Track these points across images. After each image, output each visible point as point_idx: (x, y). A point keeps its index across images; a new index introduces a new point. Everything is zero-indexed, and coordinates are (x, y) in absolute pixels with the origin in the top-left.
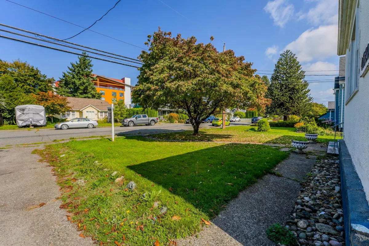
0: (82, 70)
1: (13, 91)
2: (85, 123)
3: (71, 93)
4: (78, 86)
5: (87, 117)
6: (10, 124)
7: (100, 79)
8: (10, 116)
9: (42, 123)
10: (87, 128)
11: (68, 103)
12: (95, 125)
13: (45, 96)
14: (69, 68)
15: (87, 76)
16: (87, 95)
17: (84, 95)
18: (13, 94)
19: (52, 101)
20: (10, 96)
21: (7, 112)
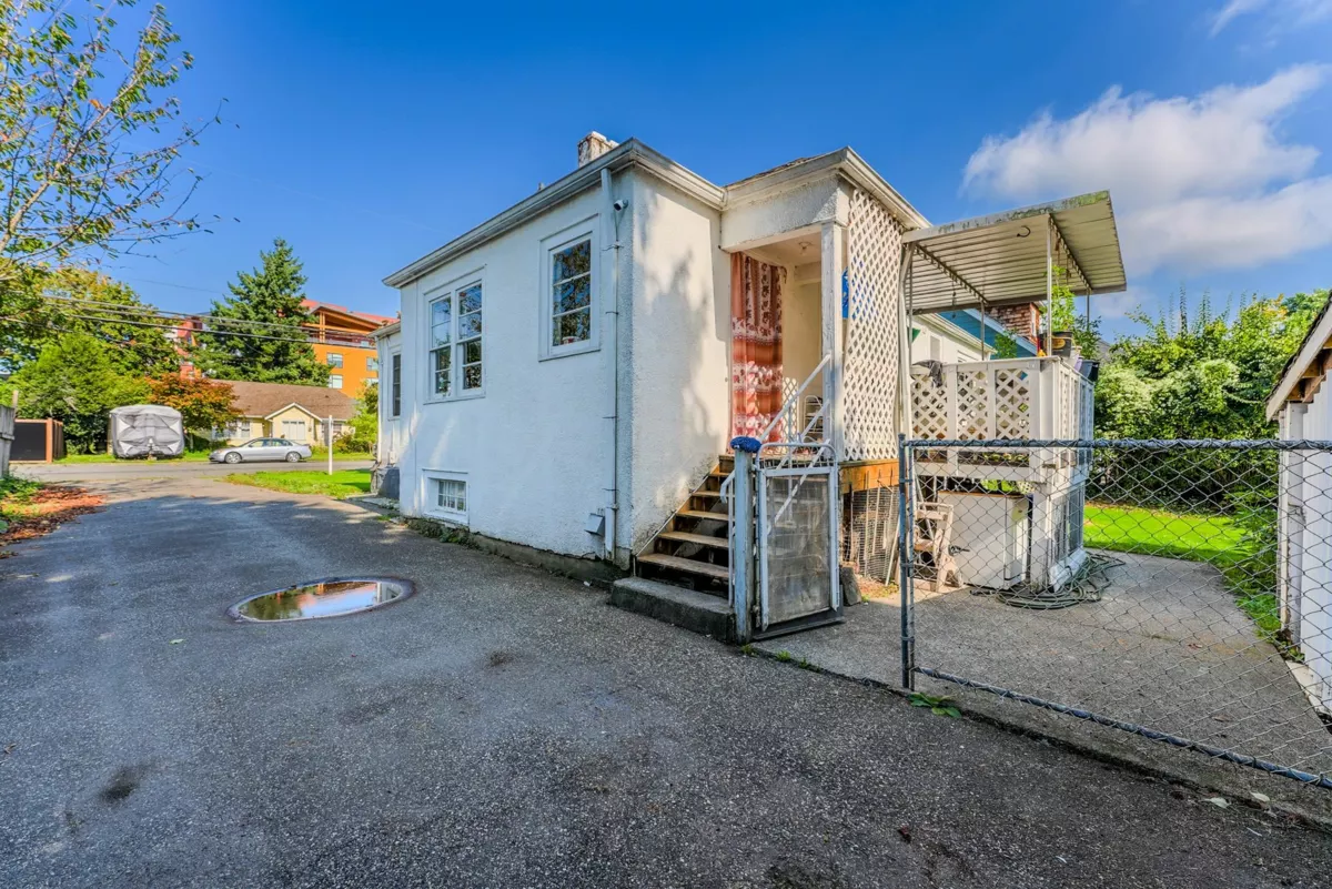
0: (273, 295)
1: (95, 370)
2: (277, 450)
3: (236, 362)
4: (258, 343)
5: (283, 437)
6: (80, 452)
7: (327, 316)
8: (83, 433)
9: (174, 448)
10: (286, 461)
11: (234, 397)
12: (303, 456)
13: (177, 383)
14: (230, 287)
15: (288, 311)
16: (284, 371)
17: (277, 369)
18: (94, 376)
19: (196, 396)
20: (88, 382)
21: (78, 421)
